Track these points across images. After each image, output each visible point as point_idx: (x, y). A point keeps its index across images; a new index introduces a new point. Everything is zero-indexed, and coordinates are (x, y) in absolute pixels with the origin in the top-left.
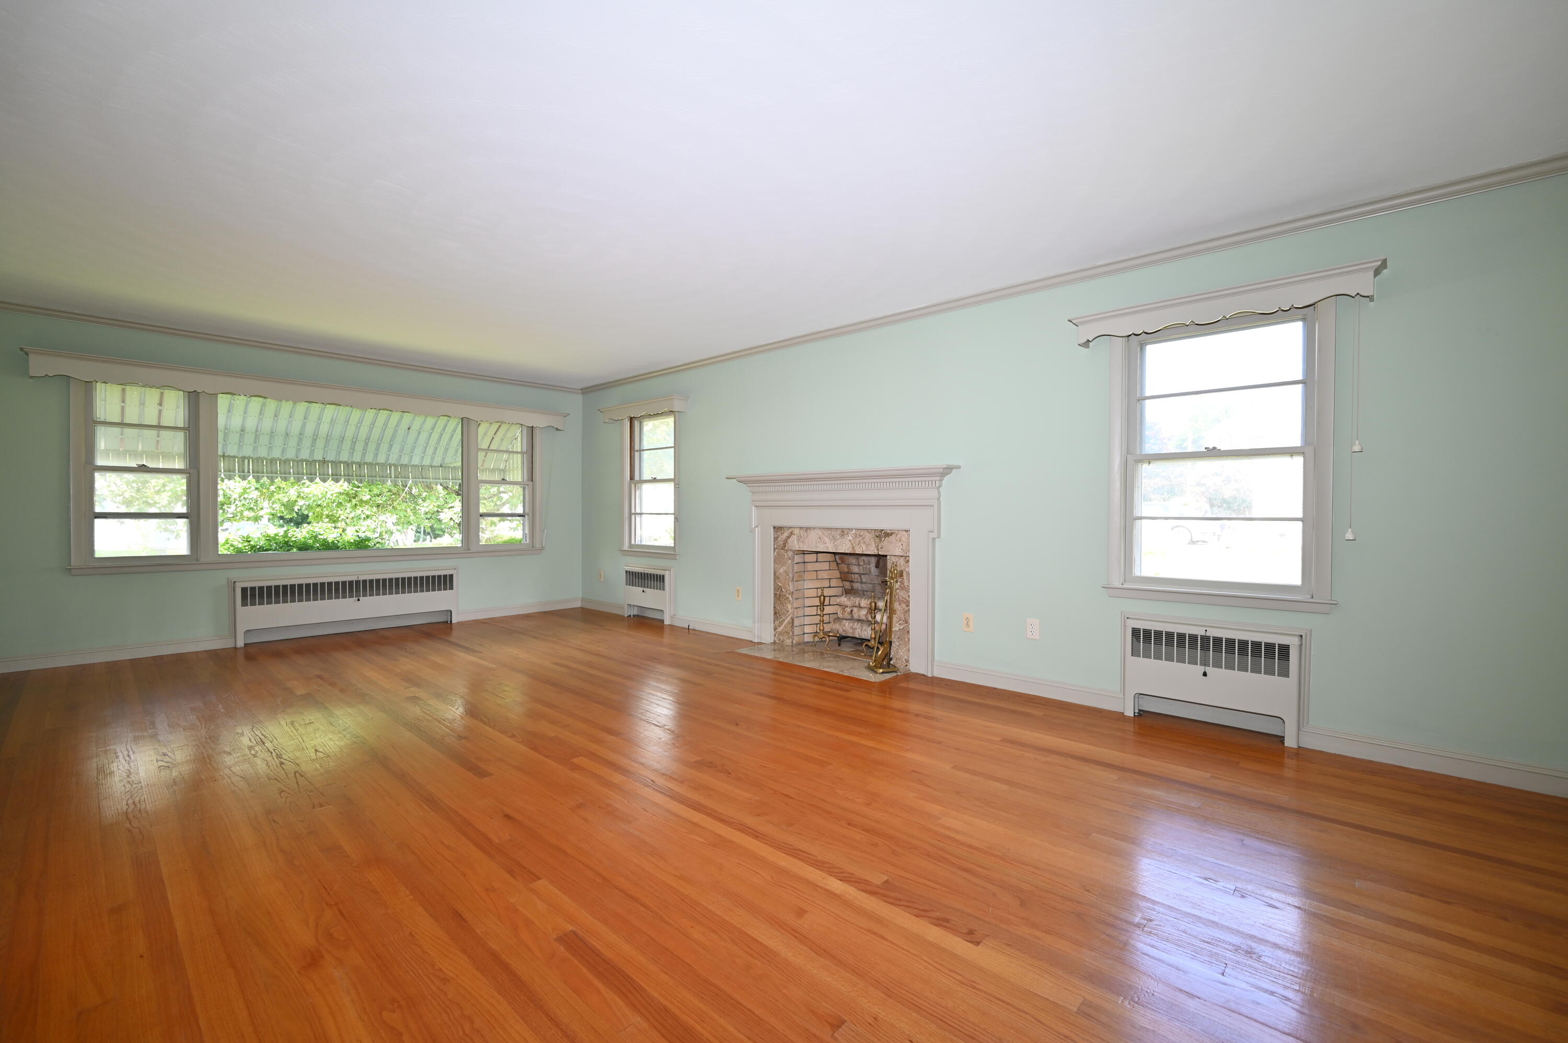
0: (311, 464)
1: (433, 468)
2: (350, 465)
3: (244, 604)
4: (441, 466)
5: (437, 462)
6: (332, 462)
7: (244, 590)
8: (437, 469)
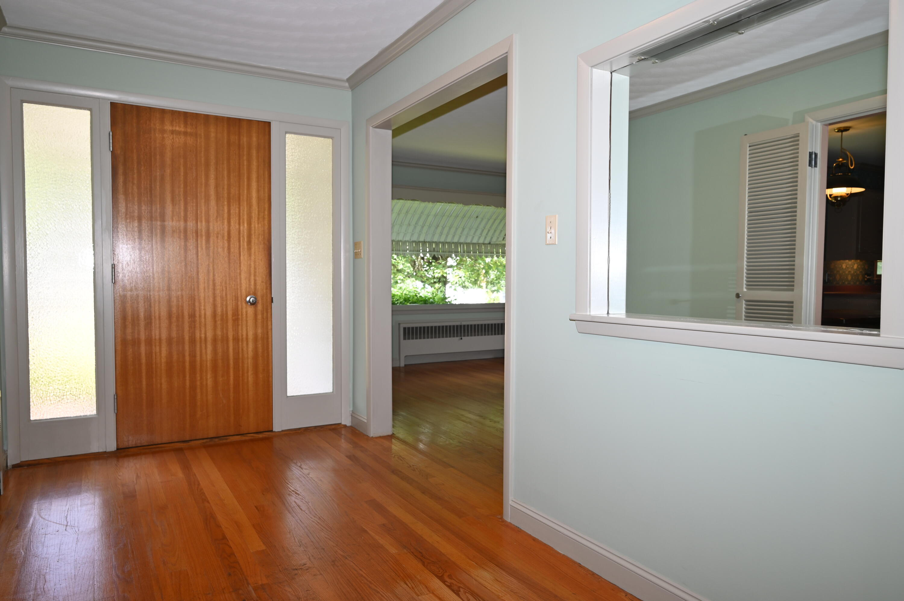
0: (417, 244)
1: (485, 245)
2: (438, 244)
3: (405, 339)
4: (490, 243)
5: (487, 241)
6: (429, 242)
7: (405, 329)
8: (487, 245)
